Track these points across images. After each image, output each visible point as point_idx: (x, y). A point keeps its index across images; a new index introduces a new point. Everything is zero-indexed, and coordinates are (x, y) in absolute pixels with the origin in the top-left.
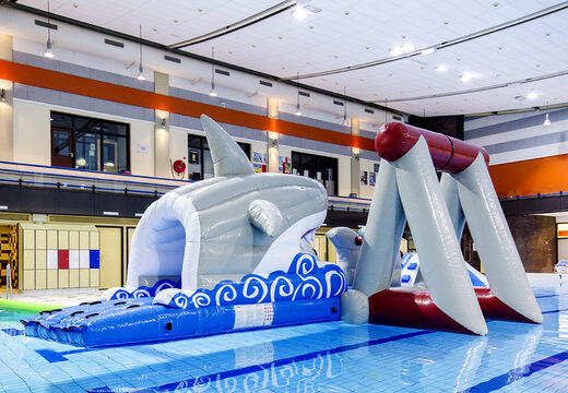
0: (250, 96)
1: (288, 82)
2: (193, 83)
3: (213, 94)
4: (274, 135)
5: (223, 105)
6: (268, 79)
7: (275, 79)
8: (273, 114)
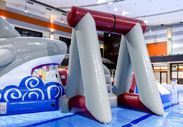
0: (42, 13)
1: (58, 9)
2: (17, 6)
3: (26, 11)
4: (52, 30)
5: (31, 16)
6: (50, 7)
7: (53, 7)
8: (52, 22)
